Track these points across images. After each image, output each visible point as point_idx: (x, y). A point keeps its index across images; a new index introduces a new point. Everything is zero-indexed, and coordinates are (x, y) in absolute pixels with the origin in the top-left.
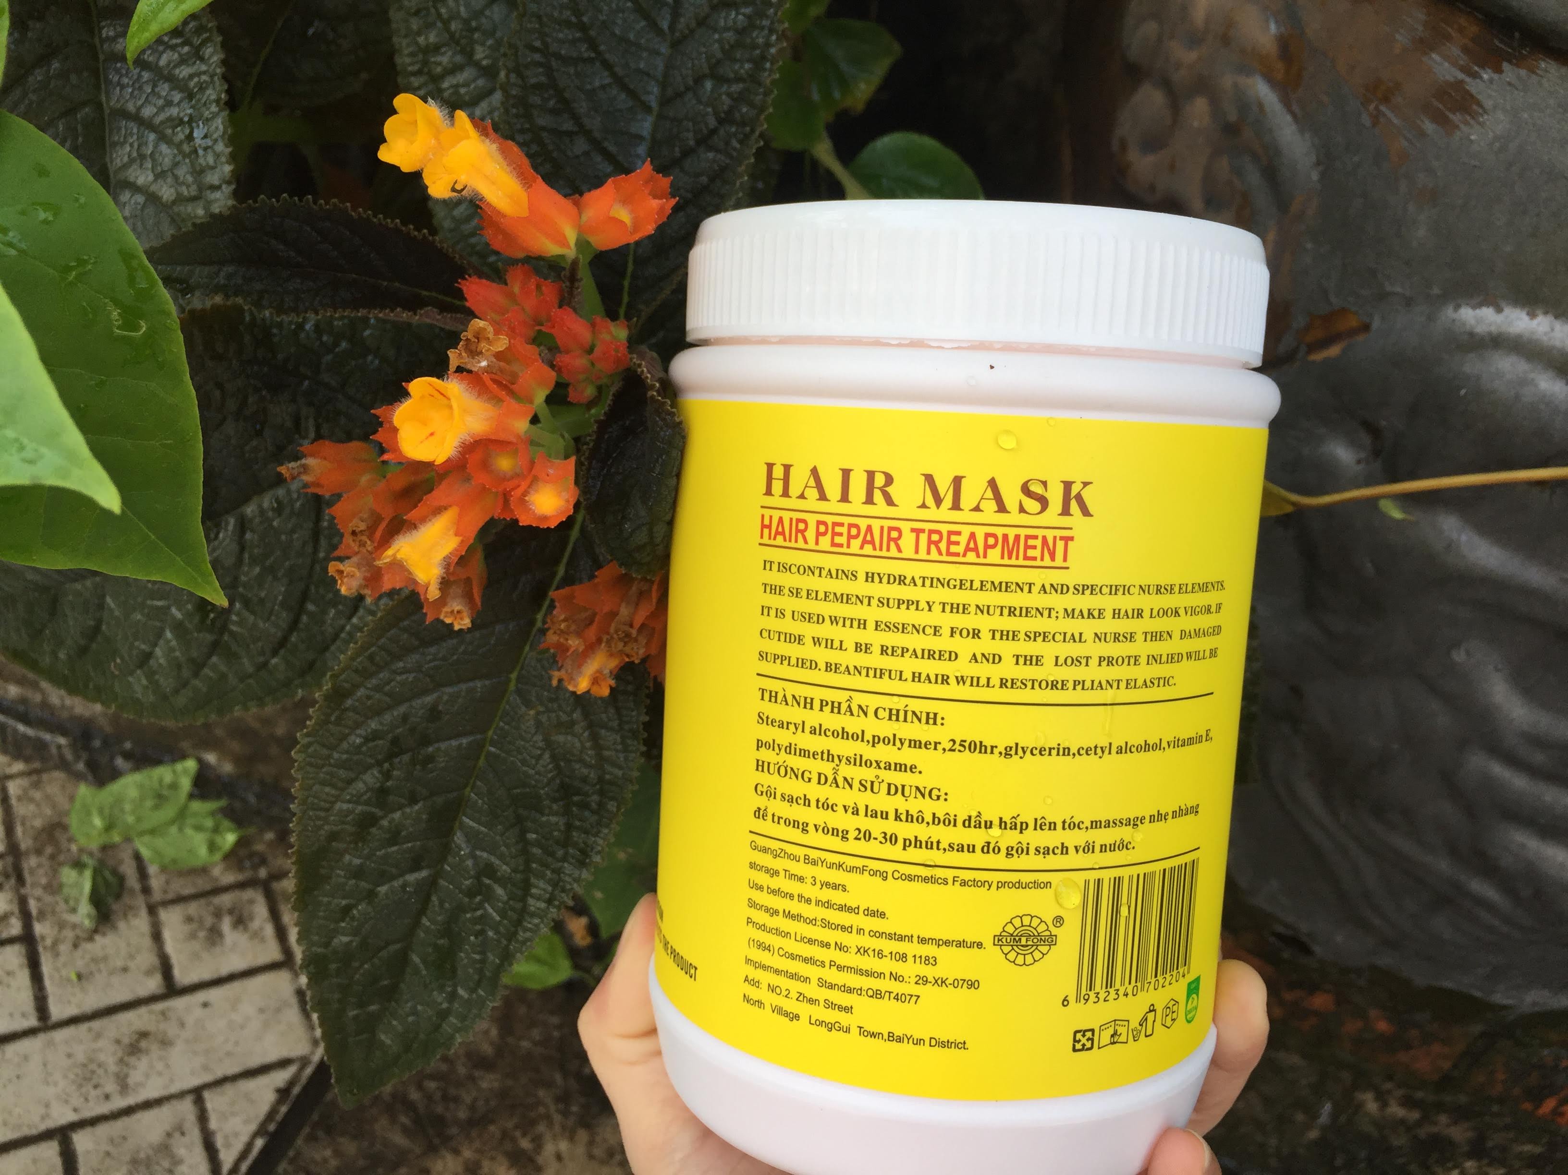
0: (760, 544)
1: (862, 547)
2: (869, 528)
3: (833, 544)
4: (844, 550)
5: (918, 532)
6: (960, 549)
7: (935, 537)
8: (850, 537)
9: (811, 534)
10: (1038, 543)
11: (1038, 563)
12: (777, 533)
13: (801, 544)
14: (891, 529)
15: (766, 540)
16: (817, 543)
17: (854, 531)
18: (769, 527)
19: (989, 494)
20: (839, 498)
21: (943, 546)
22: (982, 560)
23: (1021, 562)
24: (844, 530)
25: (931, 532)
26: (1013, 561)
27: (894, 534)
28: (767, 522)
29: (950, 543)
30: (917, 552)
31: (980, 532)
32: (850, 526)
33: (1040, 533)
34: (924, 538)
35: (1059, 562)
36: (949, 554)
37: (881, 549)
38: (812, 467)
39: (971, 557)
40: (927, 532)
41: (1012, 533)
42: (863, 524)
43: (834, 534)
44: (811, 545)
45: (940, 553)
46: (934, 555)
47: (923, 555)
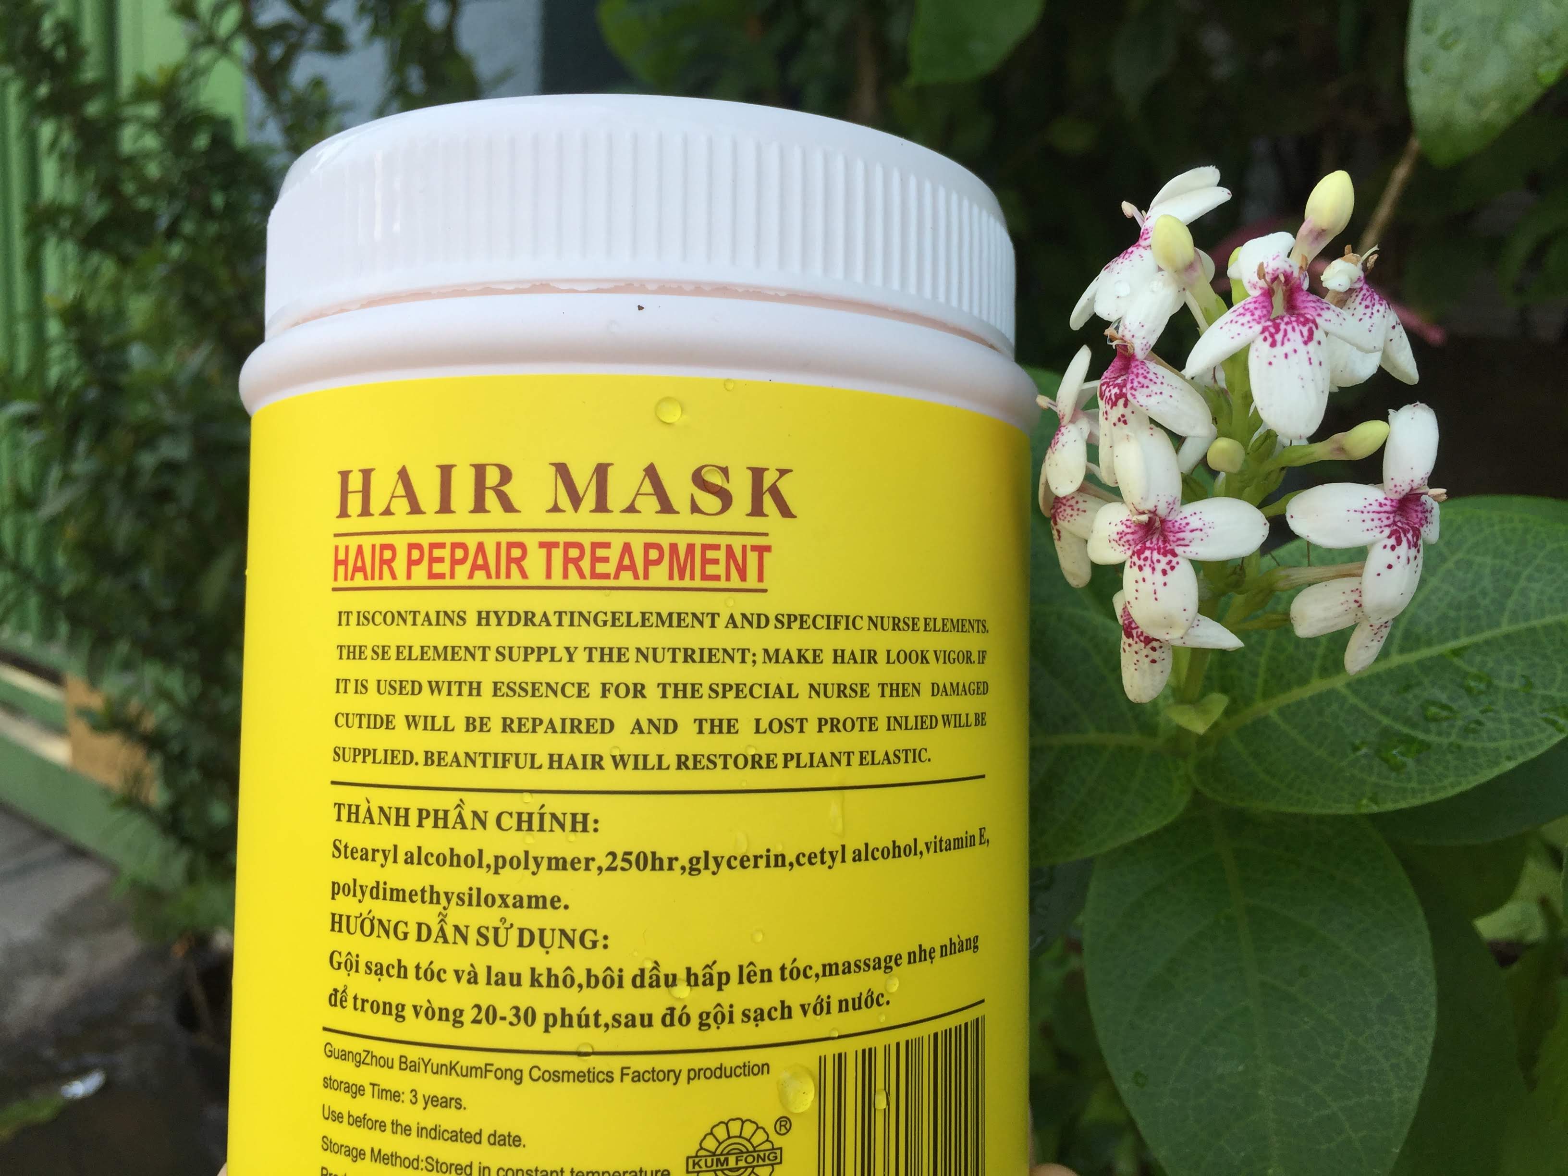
0: (334, 589)
1: (471, 576)
2: (481, 547)
3: (432, 575)
4: (447, 582)
5: (549, 546)
6: (609, 568)
7: (574, 553)
8: (454, 562)
9: (400, 565)
10: (721, 555)
11: (723, 584)
12: (356, 569)
13: (387, 581)
14: (511, 545)
15: (341, 583)
16: (409, 577)
17: (459, 553)
18: (345, 562)
19: (648, 487)
20: (437, 508)
21: (585, 564)
22: (641, 583)
23: (698, 583)
24: (445, 553)
25: (568, 545)
26: (687, 583)
27: (516, 553)
28: (342, 556)
29: (595, 560)
30: (549, 576)
31: (637, 543)
32: (454, 546)
33: (723, 541)
34: (557, 555)
35: (752, 581)
36: (594, 575)
37: (498, 576)
38: (399, 468)
39: (627, 578)
40: (562, 546)
41: (682, 542)
42: (471, 541)
43: (433, 560)
44: (402, 581)
45: (582, 576)
46: (574, 579)
47: (557, 579)
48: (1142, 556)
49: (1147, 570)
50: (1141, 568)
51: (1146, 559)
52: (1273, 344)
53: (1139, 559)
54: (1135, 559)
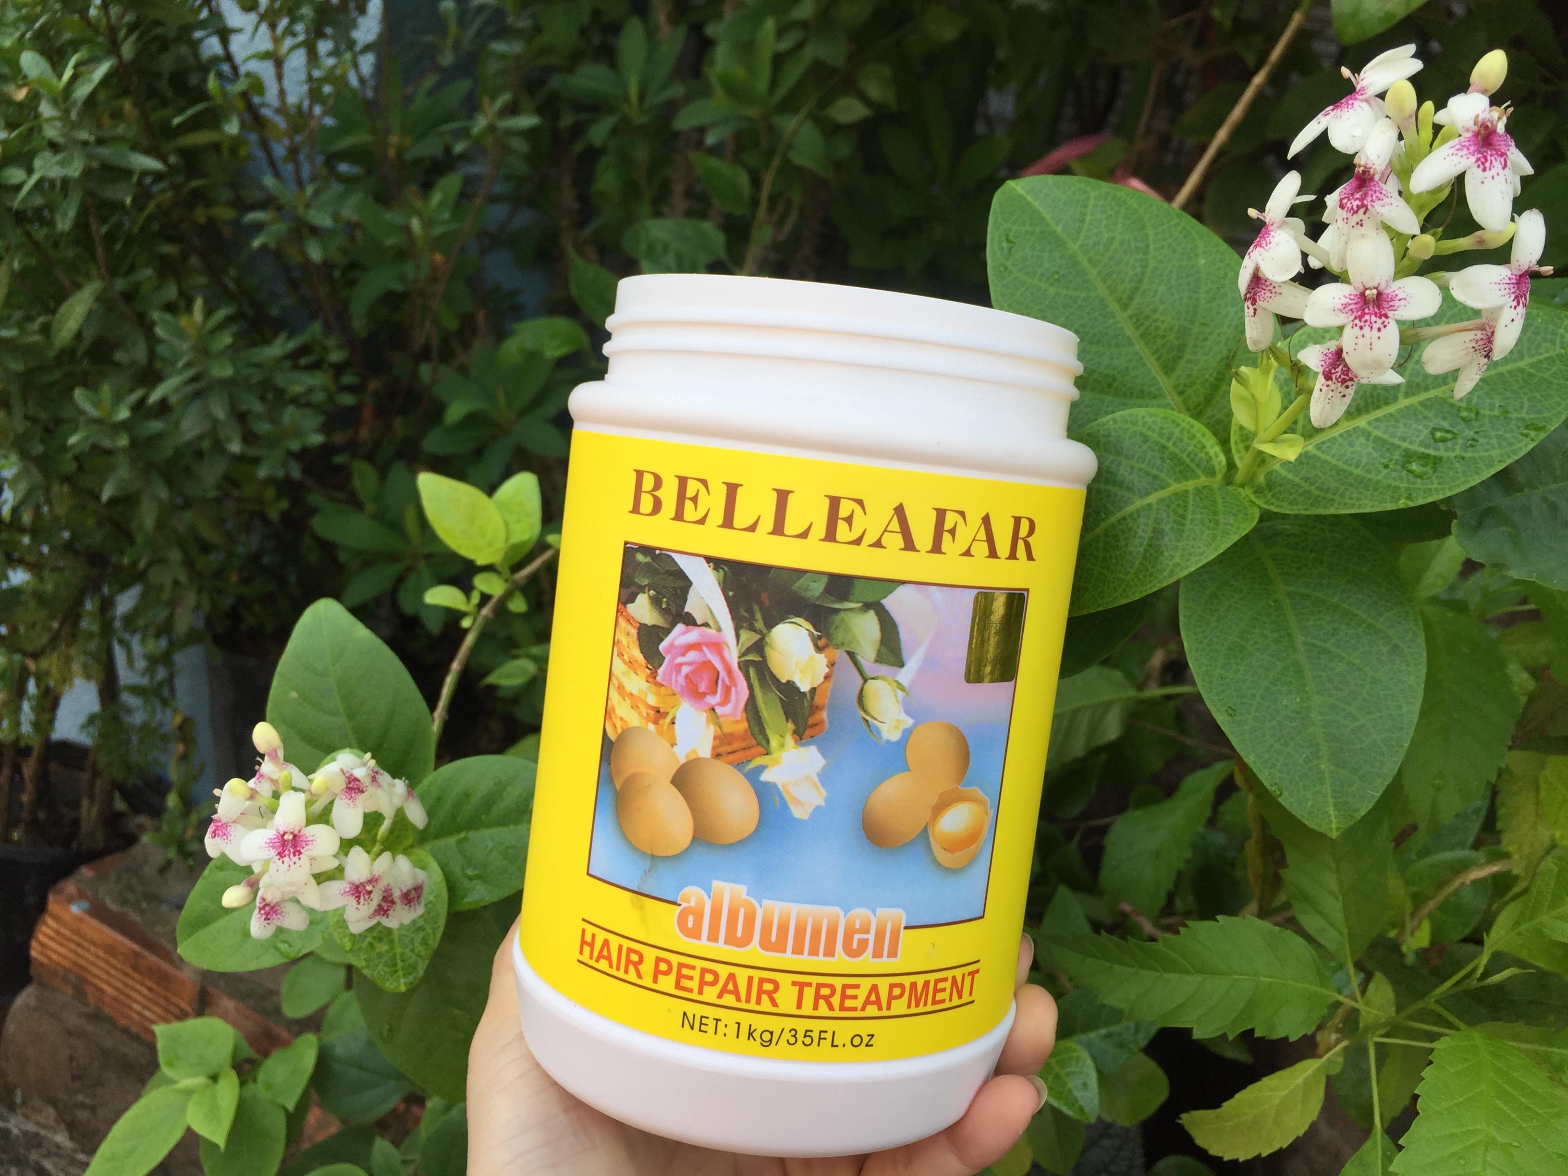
48: (1363, 320)
49: (1367, 329)
50: (1361, 328)
51: (1366, 321)
52: (1484, 170)
53: (1360, 321)
54: (1357, 321)
